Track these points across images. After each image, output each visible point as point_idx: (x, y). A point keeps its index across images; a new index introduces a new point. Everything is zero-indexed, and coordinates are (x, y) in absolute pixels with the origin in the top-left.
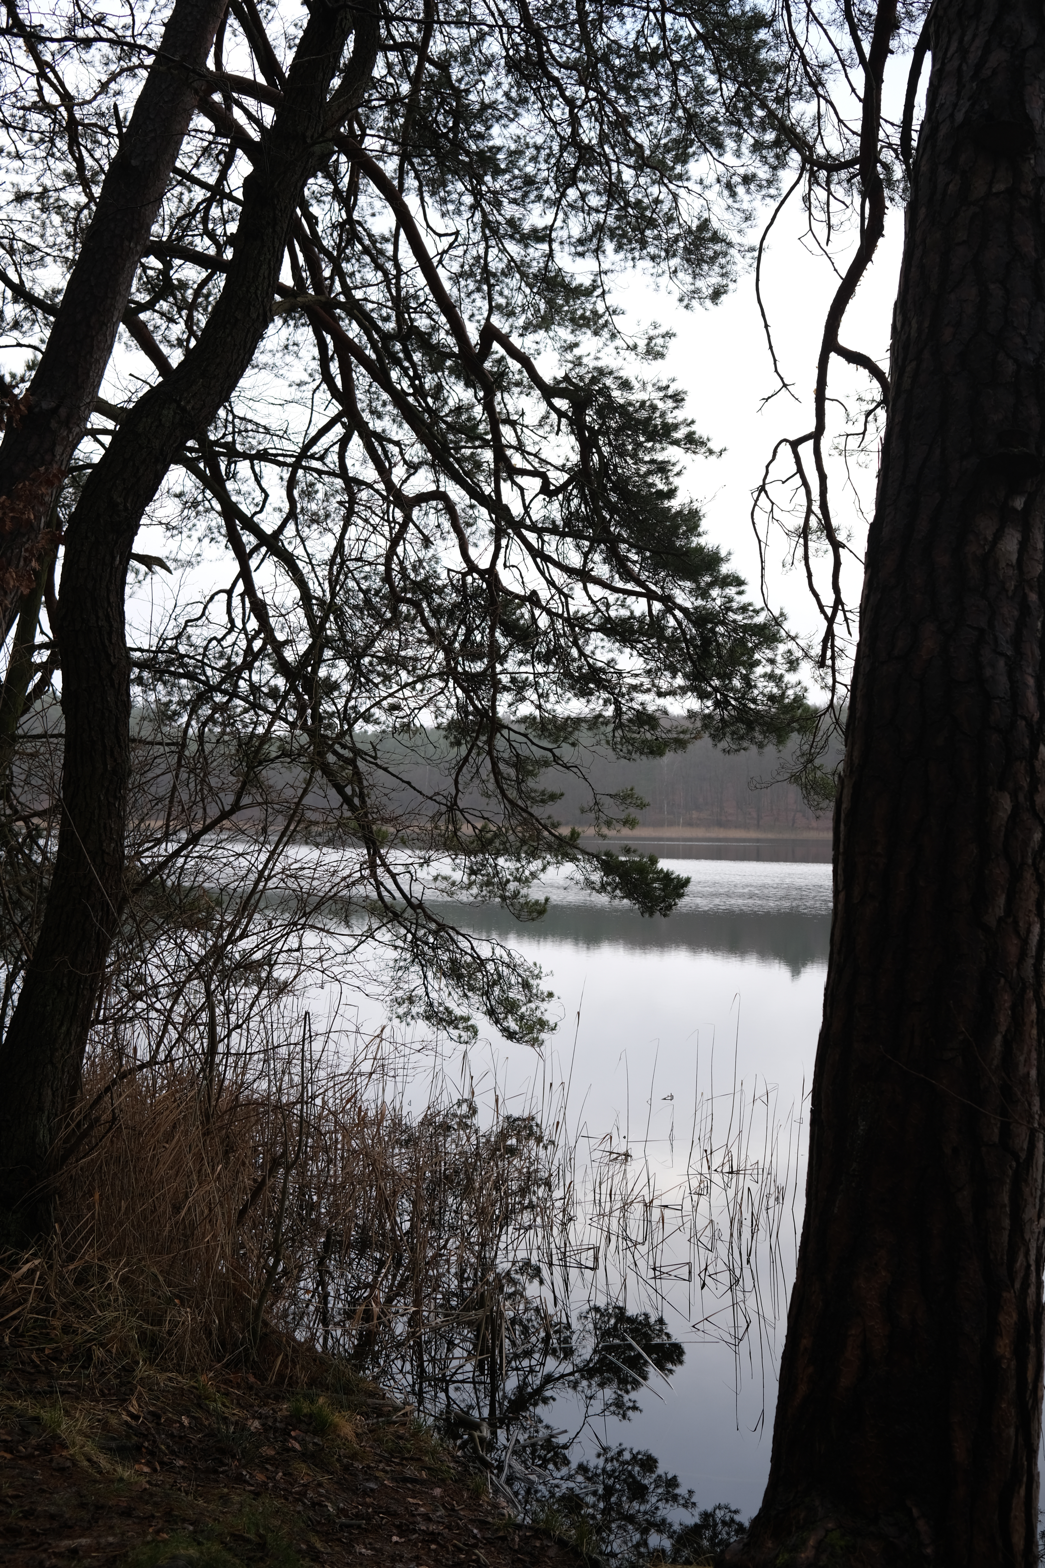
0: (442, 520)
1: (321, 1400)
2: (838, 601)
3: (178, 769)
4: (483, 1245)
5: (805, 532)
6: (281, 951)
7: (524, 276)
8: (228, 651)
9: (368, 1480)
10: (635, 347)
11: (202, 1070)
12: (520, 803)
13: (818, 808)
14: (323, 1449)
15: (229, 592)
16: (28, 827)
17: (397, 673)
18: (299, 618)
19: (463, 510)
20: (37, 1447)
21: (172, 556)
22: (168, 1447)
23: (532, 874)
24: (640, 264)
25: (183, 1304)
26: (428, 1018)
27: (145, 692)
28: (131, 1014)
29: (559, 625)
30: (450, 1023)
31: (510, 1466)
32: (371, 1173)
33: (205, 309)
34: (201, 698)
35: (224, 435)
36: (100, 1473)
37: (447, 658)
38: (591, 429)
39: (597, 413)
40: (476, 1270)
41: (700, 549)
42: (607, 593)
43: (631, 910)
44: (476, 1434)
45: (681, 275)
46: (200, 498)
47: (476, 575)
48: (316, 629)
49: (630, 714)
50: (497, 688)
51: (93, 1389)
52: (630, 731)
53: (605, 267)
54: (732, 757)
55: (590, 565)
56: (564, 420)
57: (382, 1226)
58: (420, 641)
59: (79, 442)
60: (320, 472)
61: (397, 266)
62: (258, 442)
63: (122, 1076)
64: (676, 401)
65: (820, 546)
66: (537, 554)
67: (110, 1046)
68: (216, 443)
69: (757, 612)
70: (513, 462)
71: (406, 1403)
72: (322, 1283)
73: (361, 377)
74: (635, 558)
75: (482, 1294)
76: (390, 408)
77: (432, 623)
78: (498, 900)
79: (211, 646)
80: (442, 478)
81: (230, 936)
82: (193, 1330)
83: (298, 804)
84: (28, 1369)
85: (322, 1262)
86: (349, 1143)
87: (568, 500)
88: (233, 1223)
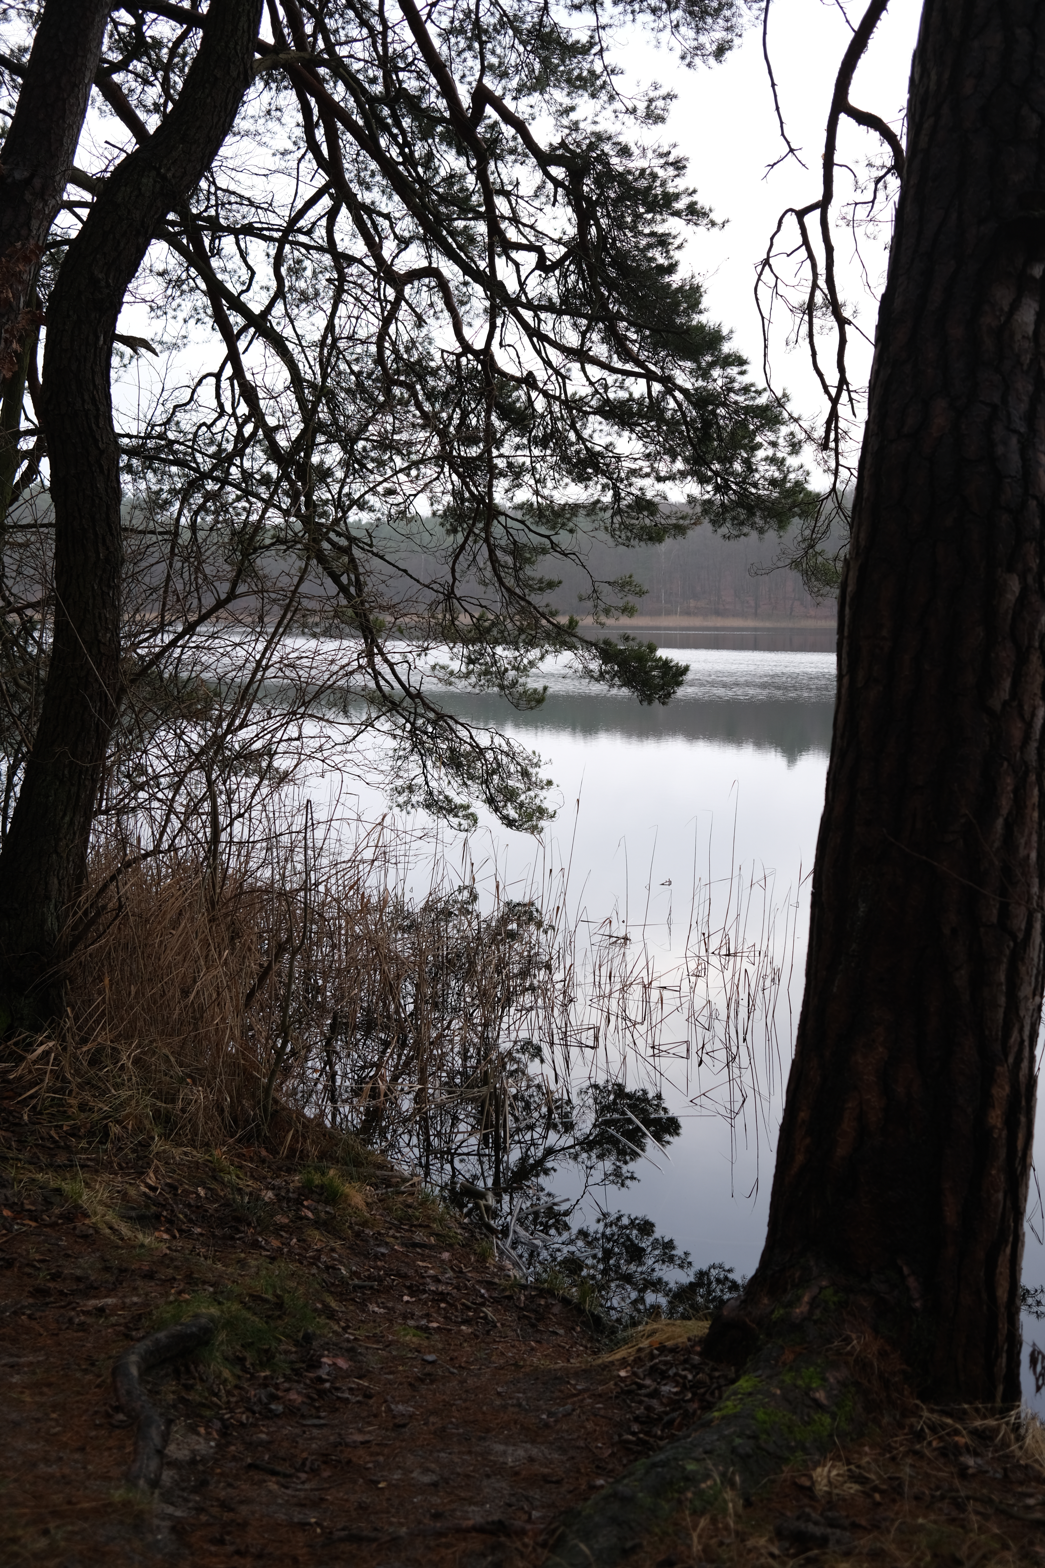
0: (435, 298)
1: (332, 1172)
2: (843, 381)
3: (171, 559)
4: (486, 1025)
5: (810, 308)
6: (281, 740)
7: (517, 32)
8: (219, 437)
9: (378, 1246)
10: (634, 111)
11: (206, 858)
12: (517, 590)
13: (819, 594)
14: (334, 1217)
15: (218, 376)
16: (22, 619)
17: (391, 459)
18: (289, 401)
19: (457, 288)
20: (61, 1216)
21: (158, 338)
22: (186, 1216)
23: (530, 662)
24: (640, 17)
25: (194, 1083)
26: (428, 806)
27: (135, 480)
28: (133, 804)
29: (556, 408)
30: (450, 811)
31: (515, 1232)
32: (374, 957)
33: (182, 71)
34: (193, 486)
35: (207, 208)
36: (122, 1239)
37: (442, 444)
38: (588, 199)
39: (596, 182)
40: (479, 1050)
41: (701, 327)
42: (605, 374)
43: (630, 699)
44: (482, 1203)
45: (683, 29)
46: (184, 276)
47: (470, 357)
48: (308, 413)
49: (629, 500)
50: (493, 473)
51: (111, 1162)
52: (629, 517)
53: (603, 21)
54: (732, 543)
55: (588, 344)
56: (560, 190)
57: (386, 1007)
58: (414, 425)
59: (55, 216)
60: (308, 247)
61: (384, 21)
62: (242, 215)
63: (128, 864)
64: (678, 168)
65: (825, 322)
66: (534, 333)
67: (115, 835)
68: (199, 216)
69: (759, 393)
70: (508, 235)
71: (413, 1175)
72: (329, 1062)
73: (349, 144)
74: (634, 337)
75: (486, 1072)
76: (378, 178)
77: (427, 407)
78: (496, 689)
79: (200, 433)
80: (434, 253)
81: (229, 726)
82: (206, 1107)
83: (294, 592)
84: (48, 1144)
85: (329, 1042)
86: (352, 928)
87: (564, 276)
88: (241, 1007)
